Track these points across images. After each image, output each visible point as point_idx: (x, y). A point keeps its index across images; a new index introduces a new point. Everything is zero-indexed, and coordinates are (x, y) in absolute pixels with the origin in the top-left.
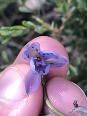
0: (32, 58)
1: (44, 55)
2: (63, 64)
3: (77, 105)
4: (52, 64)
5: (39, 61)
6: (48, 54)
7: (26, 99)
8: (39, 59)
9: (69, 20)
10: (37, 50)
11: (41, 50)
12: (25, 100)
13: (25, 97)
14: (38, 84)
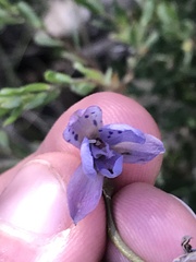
0: (85, 139)
1: (111, 133)
2: (153, 155)
3: (190, 247)
4: (128, 154)
5: (99, 147)
6: (120, 132)
7: (68, 230)
8: (99, 143)
9: (143, 60)
10: (95, 123)
11: (105, 124)
12: (66, 232)
13: (67, 226)
14: (97, 197)
